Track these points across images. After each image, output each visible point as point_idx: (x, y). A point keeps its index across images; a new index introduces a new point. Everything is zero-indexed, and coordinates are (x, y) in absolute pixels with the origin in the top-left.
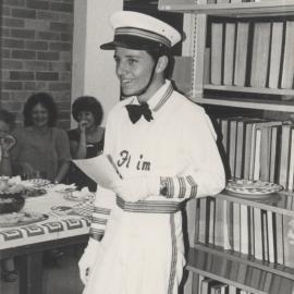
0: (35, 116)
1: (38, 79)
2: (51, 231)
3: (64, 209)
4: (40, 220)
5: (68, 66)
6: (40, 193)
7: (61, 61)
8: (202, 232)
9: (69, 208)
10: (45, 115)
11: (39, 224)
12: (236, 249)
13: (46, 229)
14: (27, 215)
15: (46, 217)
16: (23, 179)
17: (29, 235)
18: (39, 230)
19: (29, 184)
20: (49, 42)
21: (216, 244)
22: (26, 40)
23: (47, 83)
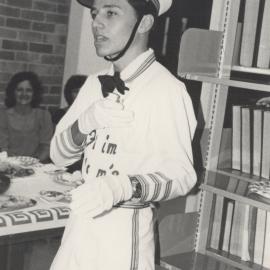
0: (19, 93)
1: (31, 50)
2: (39, 220)
3: (54, 194)
4: (28, 206)
5: (63, 40)
6: (28, 173)
7: (57, 33)
8: (216, 237)
9: (59, 194)
10: (30, 94)
11: (25, 211)
12: (257, 260)
13: (33, 217)
14: (12, 200)
15: (34, 202)
16: (9, 155)
17: (14, 223)
18: (26, 218)
19: (16, 162)
20: (46, 13)
21: (232, 252)
22: (22, 9)
23: (41, 55)
